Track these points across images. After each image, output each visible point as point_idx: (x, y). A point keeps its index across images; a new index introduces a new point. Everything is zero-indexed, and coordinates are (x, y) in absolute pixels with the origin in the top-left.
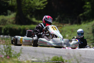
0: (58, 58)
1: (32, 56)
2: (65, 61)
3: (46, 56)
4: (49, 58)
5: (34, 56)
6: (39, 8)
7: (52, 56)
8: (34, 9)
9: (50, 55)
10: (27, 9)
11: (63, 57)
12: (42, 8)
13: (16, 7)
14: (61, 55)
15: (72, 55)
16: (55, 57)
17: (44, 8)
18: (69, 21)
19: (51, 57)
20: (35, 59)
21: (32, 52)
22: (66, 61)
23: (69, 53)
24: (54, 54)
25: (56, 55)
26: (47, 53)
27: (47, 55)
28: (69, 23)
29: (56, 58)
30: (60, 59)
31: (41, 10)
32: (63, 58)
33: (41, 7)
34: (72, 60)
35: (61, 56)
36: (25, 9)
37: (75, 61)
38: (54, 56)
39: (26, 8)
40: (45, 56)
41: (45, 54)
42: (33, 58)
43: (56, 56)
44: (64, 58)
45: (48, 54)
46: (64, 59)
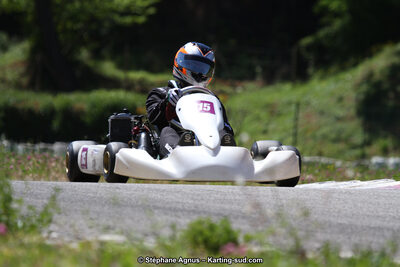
0: (212, 228)
1: (104, 221)
2: (241, 239)
3: (162, 219)
4: (173, 227)
5: (111, 223)
6: (128, 20)
7: (188, 221)
8: (107, 24)
9: (180, 214)
10: (79, 26)
11: (232, 220)
12: (141, 20)
13: (29, 18)
14: (226, 213)
15: (270, 212)
16: (200, 223)
17: (150, 17)
18: (259, 70)
19: (185, 222)
20: (117, 233)
21: (103, 206)
22: (248, 239)
23: (257, 206)
24: (194, 211)
25: (205, 212)
26: (168, 206)
27: (165, 217)
28: (259, 79)
29: (204, 227)
30: (219, 231)
31: (135, 25)
32: (235, 226)
33: (138, 15)
34: (274, 234)
35: (226, 219)
36: (69, 25)
37: (285, 238)
38: (195, 218)
39: (74, 18)
40: (159, 219)
41: (156, 211)
42: (107, 229)
43: (204, 217)
44: (240, 227)
45: (170, 209)
46: (240, 231)
